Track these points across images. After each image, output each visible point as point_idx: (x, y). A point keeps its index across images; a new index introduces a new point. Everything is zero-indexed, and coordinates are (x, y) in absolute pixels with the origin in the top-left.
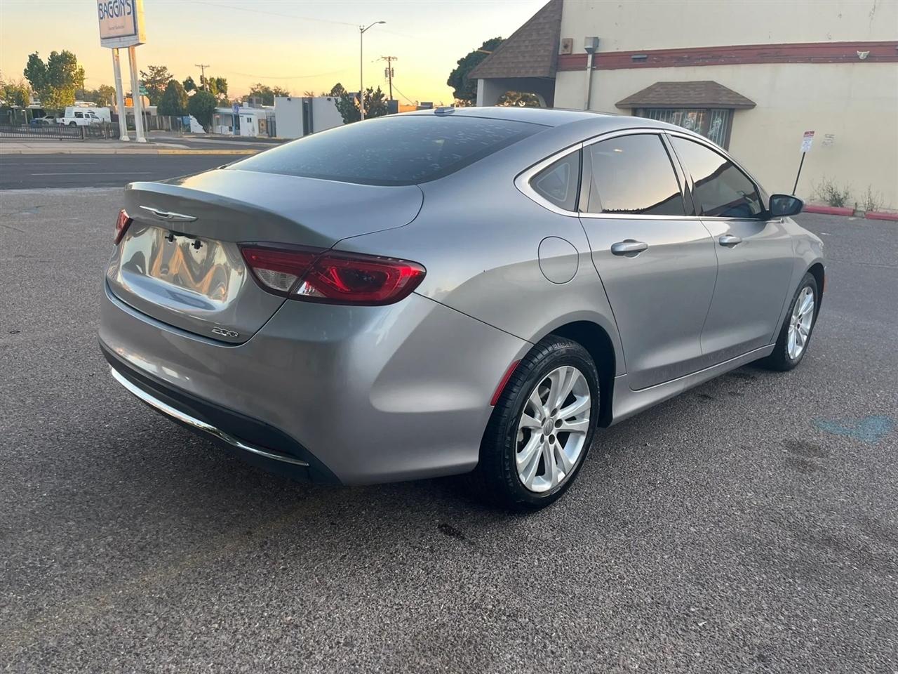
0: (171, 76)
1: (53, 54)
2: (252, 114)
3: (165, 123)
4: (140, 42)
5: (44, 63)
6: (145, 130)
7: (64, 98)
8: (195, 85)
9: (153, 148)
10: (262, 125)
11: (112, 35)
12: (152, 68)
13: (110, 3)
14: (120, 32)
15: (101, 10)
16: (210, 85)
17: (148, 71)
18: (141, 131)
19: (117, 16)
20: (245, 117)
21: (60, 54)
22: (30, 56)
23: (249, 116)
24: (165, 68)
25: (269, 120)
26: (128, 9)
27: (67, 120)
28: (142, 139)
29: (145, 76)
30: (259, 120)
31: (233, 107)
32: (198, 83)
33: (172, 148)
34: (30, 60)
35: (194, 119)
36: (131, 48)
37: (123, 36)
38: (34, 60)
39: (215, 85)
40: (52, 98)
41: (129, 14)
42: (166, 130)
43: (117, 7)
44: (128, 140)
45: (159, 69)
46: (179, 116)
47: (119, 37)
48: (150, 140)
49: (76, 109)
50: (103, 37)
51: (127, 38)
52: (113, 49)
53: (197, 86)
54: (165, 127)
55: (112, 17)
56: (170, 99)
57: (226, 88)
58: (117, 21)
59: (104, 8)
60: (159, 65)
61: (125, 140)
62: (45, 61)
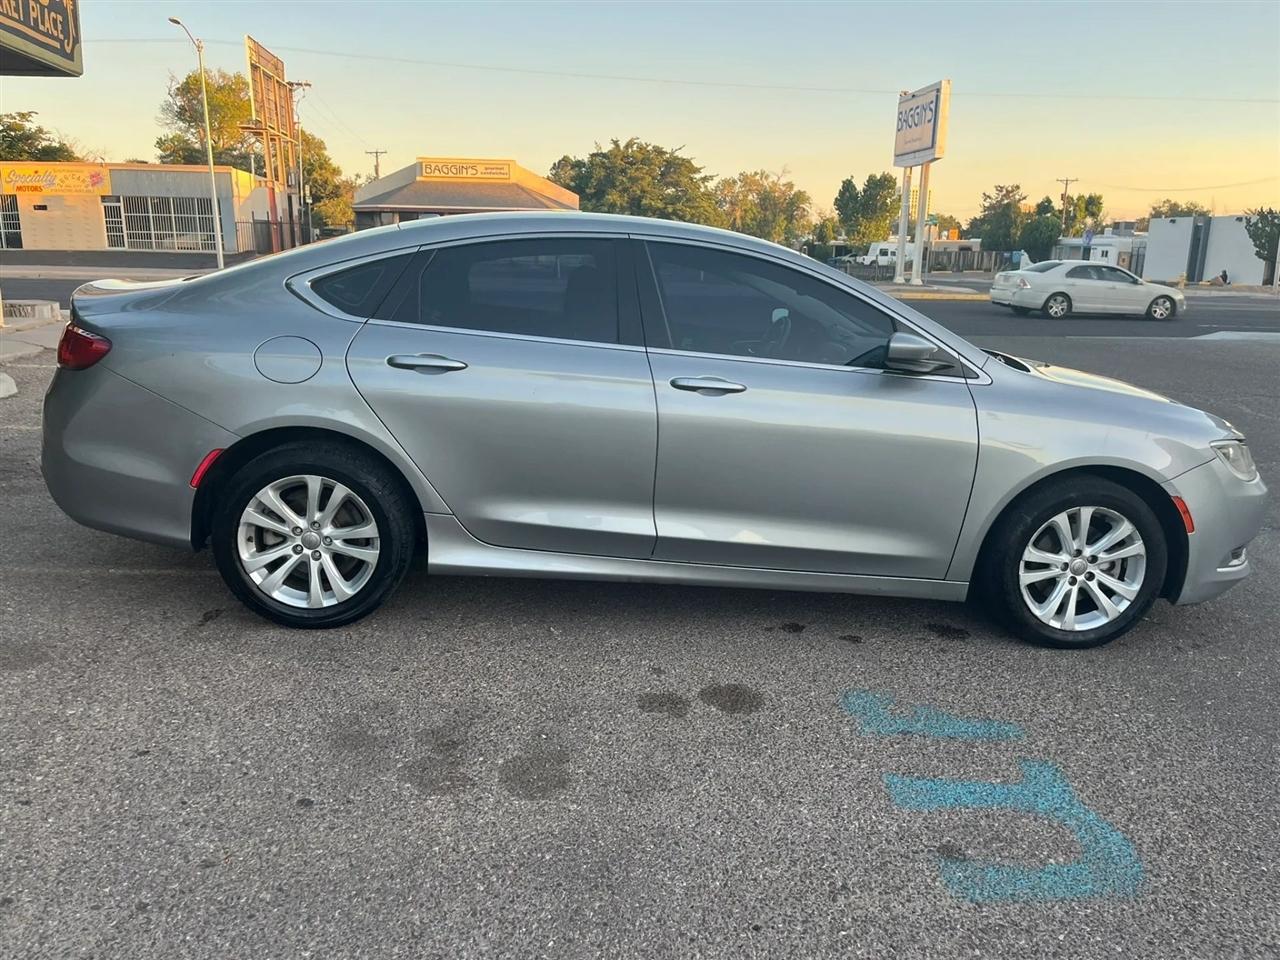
0: (1025, 198)
1: (871, 179)
2: (1111, 245)
3: (985, 260)
4: (936, 156)
5: (858, 189)
6: (923, 272)
7: (874, 231)
8: (1053, 208)
9: (930, 292)
10: (1124, 260)
11: (908, 151)
12: (1000, 189)
13: (912, 109)
14: (917, 146)
15: (900, 119)
16: (1076, 205)
17: (993, 193)
18: (918, 271)
19: (916, 125)
20: (1100, 249)
21: (879, 178)
22: (844, 182)
23: (1105, 249)
24: (1018, 187)
25: (1135, 253)
26: (929, 115)
27: (868, 260)
28: (917, 281)
29: (988, 200)
30: (1120, 254)
31: (1085, 235)
32: (1058, 204)
33: (950, 292)
34: (843, 187)
35: (1025, 254)
36: (926, 165)
37: (918, 151)
38: (848, 185)
39: (1083, 205)
40: (859, 233)
41: (929, 121)
42: (986, 270)
43: (918, 114)
44: (903, 281)
45: (1010, 189)
46: (1007, 250)
47: (914, 152)
48: (929, 282)
49: (883, 245)
50: (898, 153)
51: (922, 154)
52: (906, 168)
53: (1056, 208)
54: (984, 267)
55: (910, 127)
56: (1000, 228)
57: (1099, 210)
58: (915, 132)
59: (903, 117)
60: (1008, 184)
61: (899, 282)
62: (860, 186)
